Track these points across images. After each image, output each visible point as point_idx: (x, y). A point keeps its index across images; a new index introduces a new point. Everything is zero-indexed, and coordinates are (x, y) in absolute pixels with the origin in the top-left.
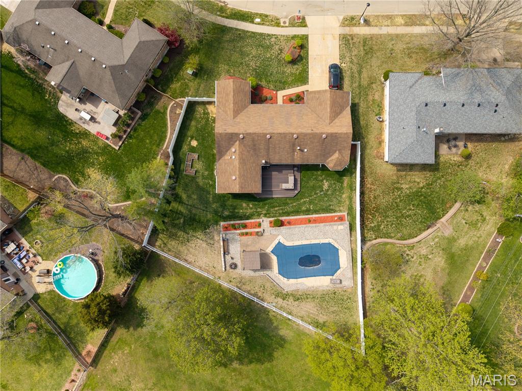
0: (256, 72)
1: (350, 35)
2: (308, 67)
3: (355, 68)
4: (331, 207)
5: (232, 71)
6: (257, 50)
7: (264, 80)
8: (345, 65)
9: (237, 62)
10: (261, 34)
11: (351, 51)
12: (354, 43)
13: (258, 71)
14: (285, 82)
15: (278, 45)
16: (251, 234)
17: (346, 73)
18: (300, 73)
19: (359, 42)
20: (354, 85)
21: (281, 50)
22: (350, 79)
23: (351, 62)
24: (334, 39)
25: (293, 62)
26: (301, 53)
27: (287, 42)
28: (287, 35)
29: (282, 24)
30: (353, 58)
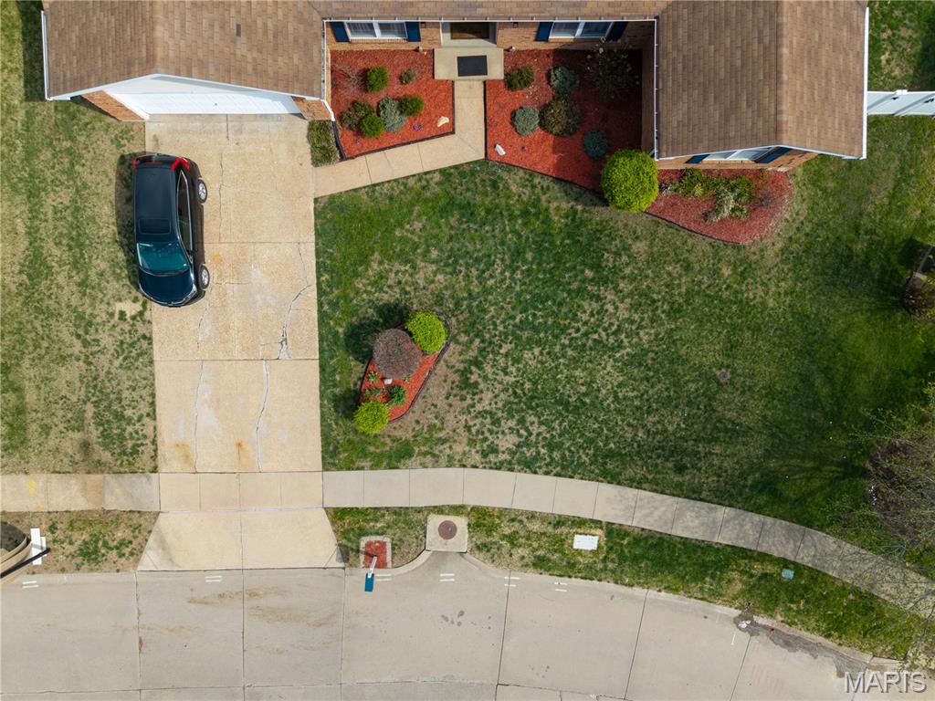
0: (597, 267)
1: (99, 467)
2: (321, 292)
3: (64, 286)
5: (726, 272)
6: (588, 384)
7: (558, 221)
8: (119, 306)
9: (700, 321)
10: (568, 468)
11: (95, 385)
12: (77, 424)
13: (589, 273)
14: (444, 212)
15: (482, 414)
17: (113, 263)
18: (364, 260)
19: (46, 429)
20: (64, 197)
21: (466, 385)
22: (90, 230)
23: (84, 324)
24: (183, 446)
25: (395, 317)
26: (358, 368)
27: (432, 427)
28: (436, 464)
29: (461, 523)
30: (77, 347)
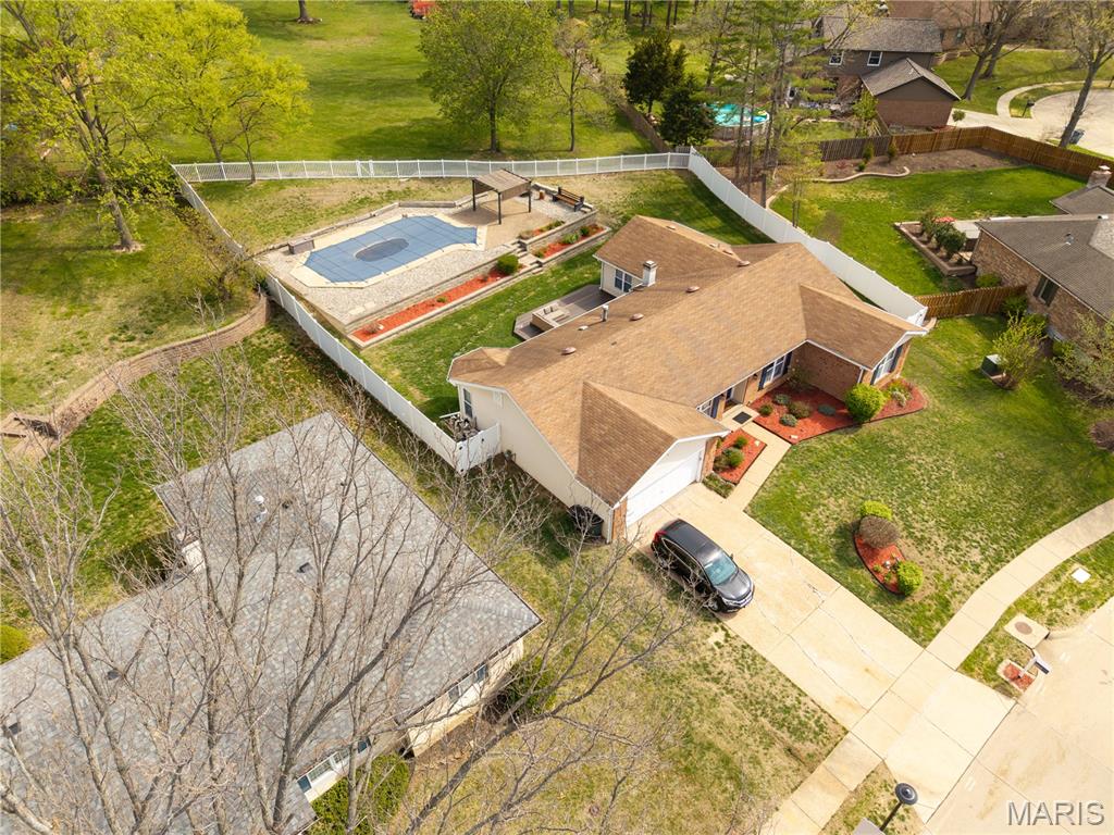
0: (892, 451)
1: (814, 758)
2: (800, 551)
4: (411, 345)
5: (936, 420)
6: (963, 499)
7: (852, 446)
8: (711, 641)
9: (958, 442)
11: (748, 702)
12: (769, 741)
13: (893, 456)
14: (805, 474)
15: (946, 550)
16: (541, 231)
17: (683, 619)
18: (799, 519)
19: (755, 761)
21: (920, 540)
22: (651, 611)
23: (703, 667)
24: (839, 700)
27: (937, 576)
28: (966, 596)
29: (1021, 618)
30: (715, 688)
